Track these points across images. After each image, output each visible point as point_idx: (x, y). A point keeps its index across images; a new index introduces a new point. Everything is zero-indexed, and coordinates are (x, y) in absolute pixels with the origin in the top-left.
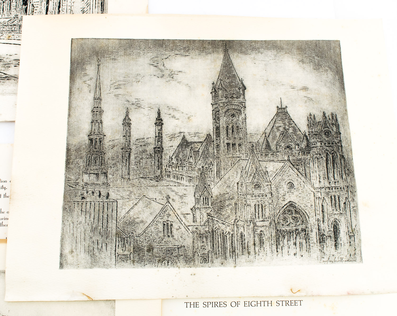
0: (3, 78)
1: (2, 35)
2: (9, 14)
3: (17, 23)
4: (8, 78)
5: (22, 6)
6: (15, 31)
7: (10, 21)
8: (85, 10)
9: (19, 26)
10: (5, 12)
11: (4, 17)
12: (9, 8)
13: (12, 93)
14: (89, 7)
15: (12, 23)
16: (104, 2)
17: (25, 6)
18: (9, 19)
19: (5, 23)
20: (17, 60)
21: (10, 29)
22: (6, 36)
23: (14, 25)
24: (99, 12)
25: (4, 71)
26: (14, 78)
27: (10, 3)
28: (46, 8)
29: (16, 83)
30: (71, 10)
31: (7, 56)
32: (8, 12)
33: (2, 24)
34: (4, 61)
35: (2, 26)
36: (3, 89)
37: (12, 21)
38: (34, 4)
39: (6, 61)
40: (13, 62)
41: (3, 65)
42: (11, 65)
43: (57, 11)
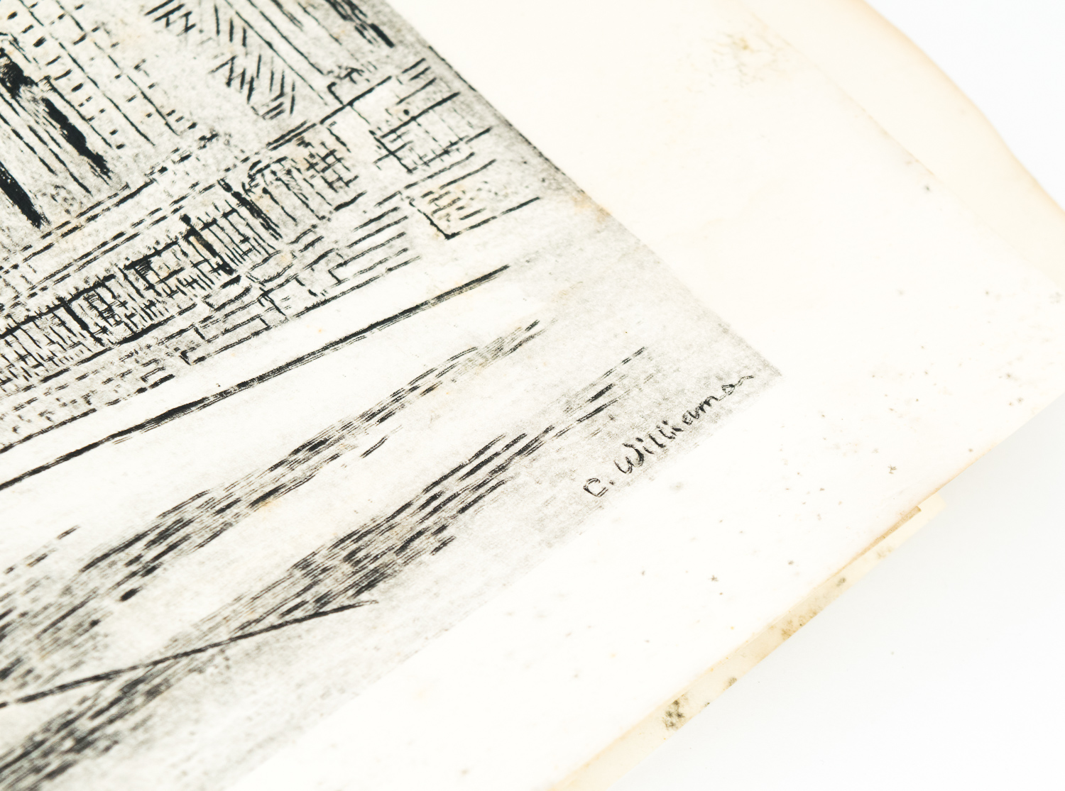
0: (114, 711)
4: (142, 688)
8: (246, 63)
13: (250, 751)
20: (106, 556)
24: (336, 31)
25: (77, 665)
26: (185, 660)
29: (219, 679)
30: (165, 111)
31: (18, 576)
34: (23, 615)
36: (174, 766)
39: (37, 607)
40: (91, 586)
41: (47, 638)
42: (92, 604)
43: (82, 166)
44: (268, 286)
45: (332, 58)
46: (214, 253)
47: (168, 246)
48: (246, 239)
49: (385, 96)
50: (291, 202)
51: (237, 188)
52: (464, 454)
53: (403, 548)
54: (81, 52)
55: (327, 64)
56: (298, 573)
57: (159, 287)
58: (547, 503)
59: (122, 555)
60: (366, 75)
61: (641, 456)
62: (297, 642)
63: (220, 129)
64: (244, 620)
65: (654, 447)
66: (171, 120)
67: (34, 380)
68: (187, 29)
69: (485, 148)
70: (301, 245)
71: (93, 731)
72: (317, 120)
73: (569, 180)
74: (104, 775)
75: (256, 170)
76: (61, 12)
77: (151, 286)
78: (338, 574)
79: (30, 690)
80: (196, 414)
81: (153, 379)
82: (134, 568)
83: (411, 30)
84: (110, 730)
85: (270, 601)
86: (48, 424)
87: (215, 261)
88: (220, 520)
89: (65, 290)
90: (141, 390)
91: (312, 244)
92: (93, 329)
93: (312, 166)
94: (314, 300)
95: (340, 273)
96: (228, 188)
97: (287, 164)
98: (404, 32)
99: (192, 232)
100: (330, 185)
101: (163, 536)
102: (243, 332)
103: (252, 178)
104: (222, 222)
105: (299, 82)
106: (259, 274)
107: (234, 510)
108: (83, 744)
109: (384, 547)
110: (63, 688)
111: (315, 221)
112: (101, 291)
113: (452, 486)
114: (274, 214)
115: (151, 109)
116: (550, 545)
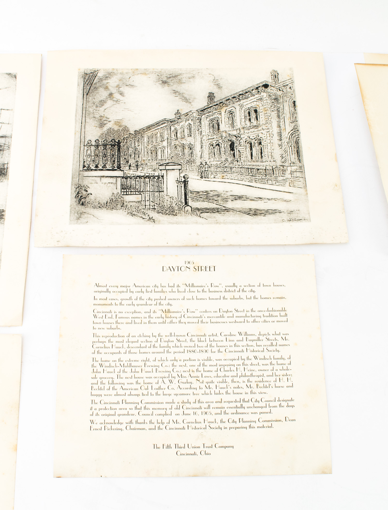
0: (223, 210)
1: (216, 174)
2: (220, 158)
3: (228, 165)
4: (227, 210)
5: (230, 151)
6: (227, 172)
7: (221, 164)
8: (284, 156)
9: (230, 168)
10: (216, 156)
11: (216, 160)
12: (219, 153)
13: (232, 223)
14: (287, 153)
15: (224, 165)
16: (299, 149)
17: (233, 151)
18: (220, 162)
19: (218, 165)
20: (233, 196)
21: (223, 170)
22: (220, 176)
23: (225, 167)
24: (296, 158)
25: (223, 204)
26: (233, 210)
27: (220, 149)
28: (250, 153)
29: (234, 214)
31: (224, 192)
32: (219, 156)
33: (215, 166)
34: (222, 196)
35: (215, 168)
36: (224, 219)
37: (223, 163)
38: (240, 150)
39: (223, 196)
40: (230, 198)
41: (222, 200)
42: (228, 199)
43: (260, 156)
44: (269, 180)
45: (293, 160)
46: (266, 173)
47: (262, 169)
48: (270, 173)
49: (295, 167)
50: (277, 173)
51: (273, 168)
52: (274, 209)
53: (261, 214)
54: (269, 145)
55: (292, 161)
56: (249, 209)
57: (258, 173)
58: (277, 219)
59: (235, 196)
60: (295, 164)
61: (290, 220)
62: (244, 216)
63: (276, 161)
64: (241, 210)
65: (292, 220)
66: (272, 157)
67: (240, 174)
68: (281, 148)
69: (301, 179)
70: (275, 178)
71: (220, 211)
72: (286, 166)
73: (307, 188)
74: (218, 216)
75: (277, 167)
76: (270, 139)
77: (257, 172)
78: (253, 212)
79: (217, 204)
80: (252, 187)
81: (250, 181)
82: (235, 198)
83: (303, 162)
84: (221, 212)
85: (244, 210)
86: (237, 179)
87: (265, 174)
88: (246, 199)
89: (249, 167)
90: (249, 182)
91: (276, 178)
92: (249, 173)
93: (282, 170)
94: (272, 184)
95: (276, 183)
96: (272, 167)
97: (280, 169)
98: (302, 162)
99: (265, 169)
100: (283, 173)
101: (240, 197)
102: (262, 182)
103: (275, 168)
104: (269, 170)
105: (288, 161)
106: (269, 178)
107: (248, 199)
108: (218, 212)
109: (259, 212)
110: (220, 205)
111: (278, 176)
112: (252, 169)
113: (270, 211)
114: (275, 173)
115: (271, 155)
116: (274, 223)
